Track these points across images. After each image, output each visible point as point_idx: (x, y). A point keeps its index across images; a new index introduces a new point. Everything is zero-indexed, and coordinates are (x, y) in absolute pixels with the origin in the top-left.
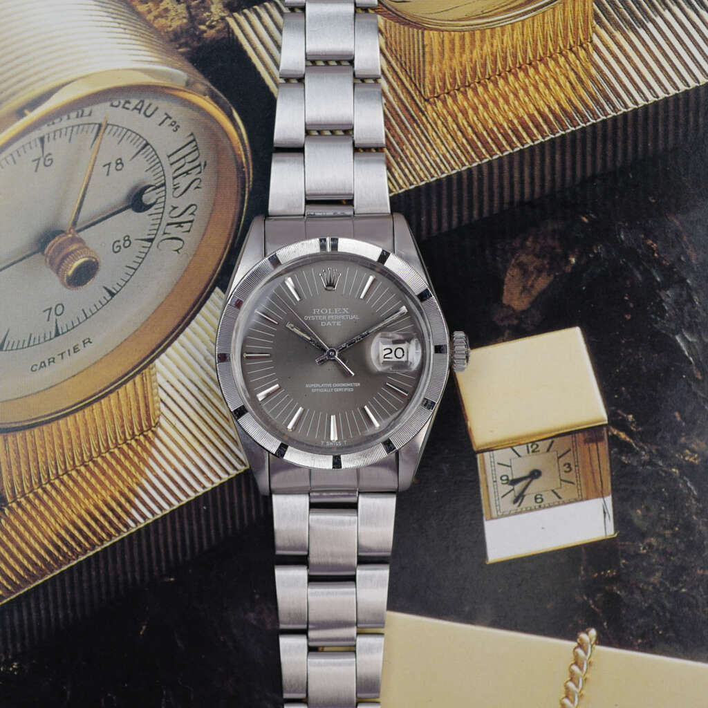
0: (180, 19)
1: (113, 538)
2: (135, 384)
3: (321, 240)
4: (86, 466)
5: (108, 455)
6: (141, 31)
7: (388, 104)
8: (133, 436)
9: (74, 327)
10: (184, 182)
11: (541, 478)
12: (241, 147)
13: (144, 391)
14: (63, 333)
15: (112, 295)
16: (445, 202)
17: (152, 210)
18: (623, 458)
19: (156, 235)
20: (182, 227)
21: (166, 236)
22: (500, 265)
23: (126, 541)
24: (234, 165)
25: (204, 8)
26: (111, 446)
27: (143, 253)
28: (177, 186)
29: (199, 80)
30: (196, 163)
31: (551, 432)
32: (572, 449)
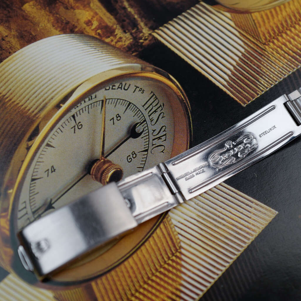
0: (128, 40)
2: (161, 229)
4: (147, 284)
5: (158, 274)
6: (110, 51)
7: (246, 51)
8: (169, 258)
10: (155, 116)
12: (179, 91)
13: (167, 231)
17: (143, 135)
19: (148, 147)
20: (161, 139)
21: (154, 146)
24: (179, 101)
25: (139, 32)
26: (158, 268)
27: (145, 158)
28: (152, 119)
29: (147, 65)
30: (159, 105)
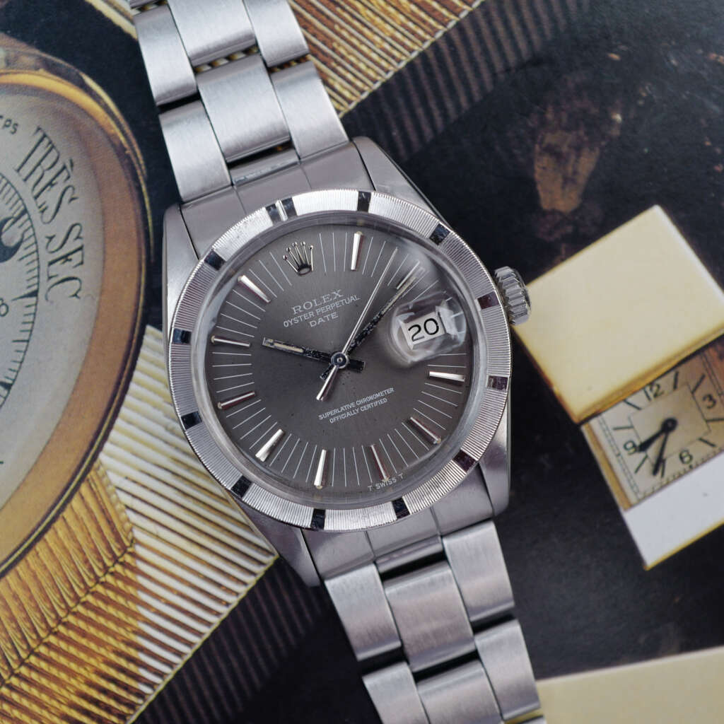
1: (128, 718)
2: (82, 498)
3: (268, 210)
4: (56, 634)
5: (80, 609)
8: (106, 570)
10: (50, 198)
11: (679, 429)
12: (112, 124)
13: (98, 503)
15: (8, 387)
16: (416, 100)
17: (21, 252)
19: (38, 283)
20: (71, 260)
21: (54, 280)
22: (521, 160)
23: (148, 715)
24: (112, 151)
26: (80, 594)
27: (30, 314)
28: (44, 207)
29: (22, 50)
30: (59, 166)
31: (669, 360)
32: (706, 374)
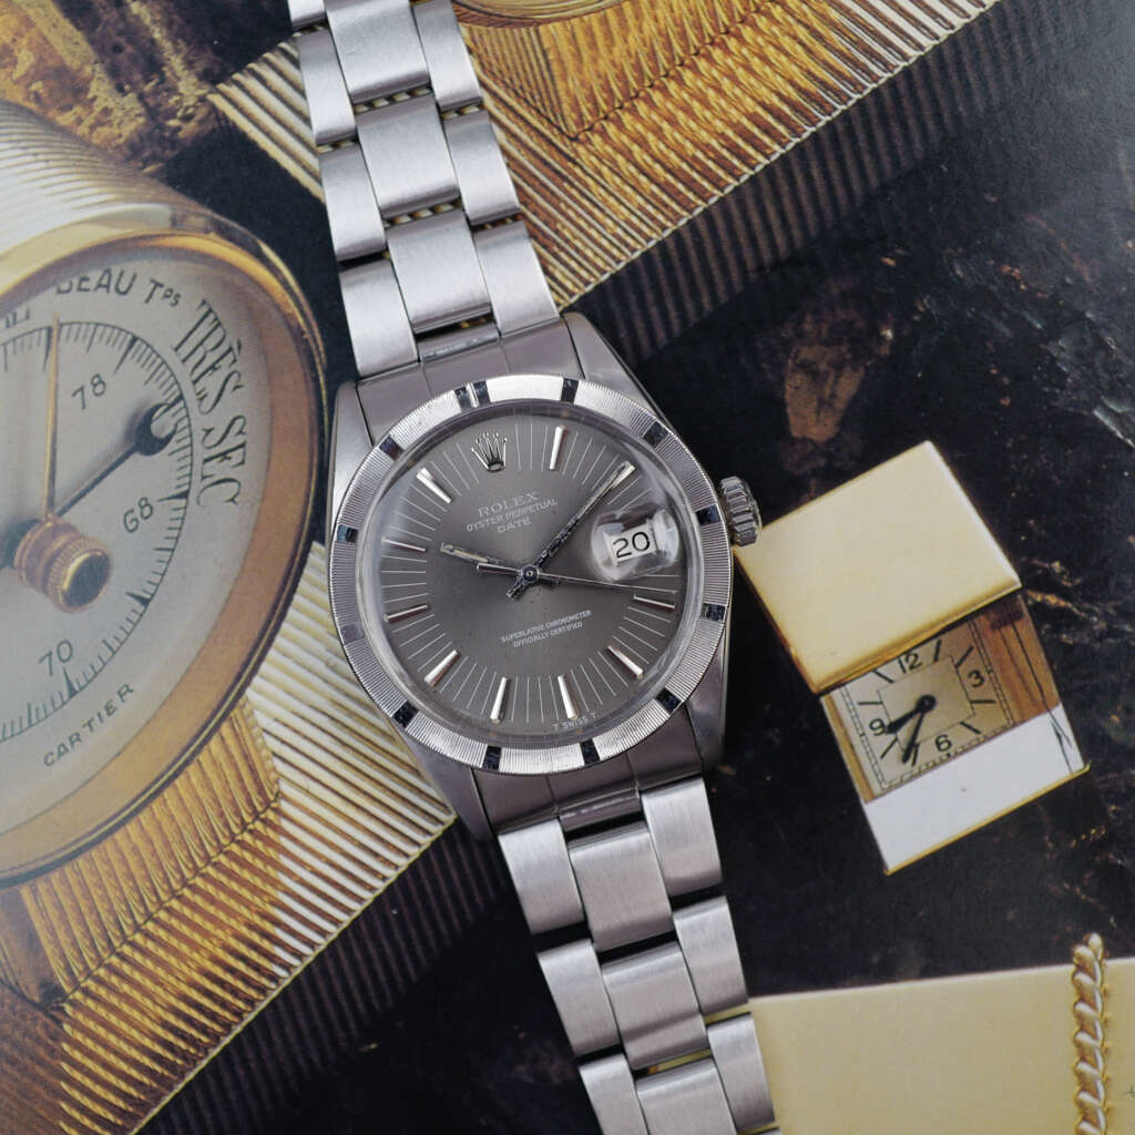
0: (131, 120)
1: (257, 1004)
2: (223, 739)
3: (457, 392)
4: (180, 898)
5: (211, 870)
6: (72, 157)
7: (512, 164)
8: (244, 826)
9: (96, 674)
10: (212, 384)
11: (937, 709)
12: (290, 302)
13: (240, 746)
14: (81, 689)
15: (145, 602)
16: (650, 297)
17: (172, 446)
18: (1064, 636)
19: (190, 483)
20: (230, 458)
21: (208, 481)
22: (770, 376)
23: (280, 1002)
24: (287, 334)
25: (167, 90)
26: (212, 853)
27: (177, 519)
28: (203, 393)
29: (192, 209)
30: (224, 347)
31: (932, 626)
32: (974, 645)
